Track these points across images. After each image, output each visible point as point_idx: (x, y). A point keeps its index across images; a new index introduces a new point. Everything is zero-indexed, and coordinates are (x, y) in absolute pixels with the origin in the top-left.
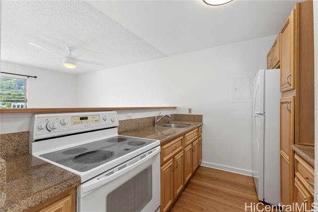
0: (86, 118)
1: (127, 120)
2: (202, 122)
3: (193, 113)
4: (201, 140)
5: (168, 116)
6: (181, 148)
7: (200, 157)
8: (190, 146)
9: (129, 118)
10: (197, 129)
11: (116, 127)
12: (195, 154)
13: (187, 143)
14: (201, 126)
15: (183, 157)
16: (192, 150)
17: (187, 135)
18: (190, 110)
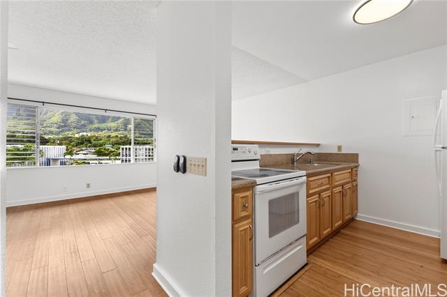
0: (237, 149)
1: (266, 155)
2: (358, 162)
3: (343, 151)
4: (357, 185)
5: (311, 153)
6: (328, 186)
7: (354, 207)
8: (339, 189)
9: (268, 153)
10: (350, 170)
11: (257, 160)
12: (348, 199)
13: (336, 183)
14: (356, 167)
15: (331, 197)
16: (343, 194)
17: (336, 173)
18: (340, 148)
